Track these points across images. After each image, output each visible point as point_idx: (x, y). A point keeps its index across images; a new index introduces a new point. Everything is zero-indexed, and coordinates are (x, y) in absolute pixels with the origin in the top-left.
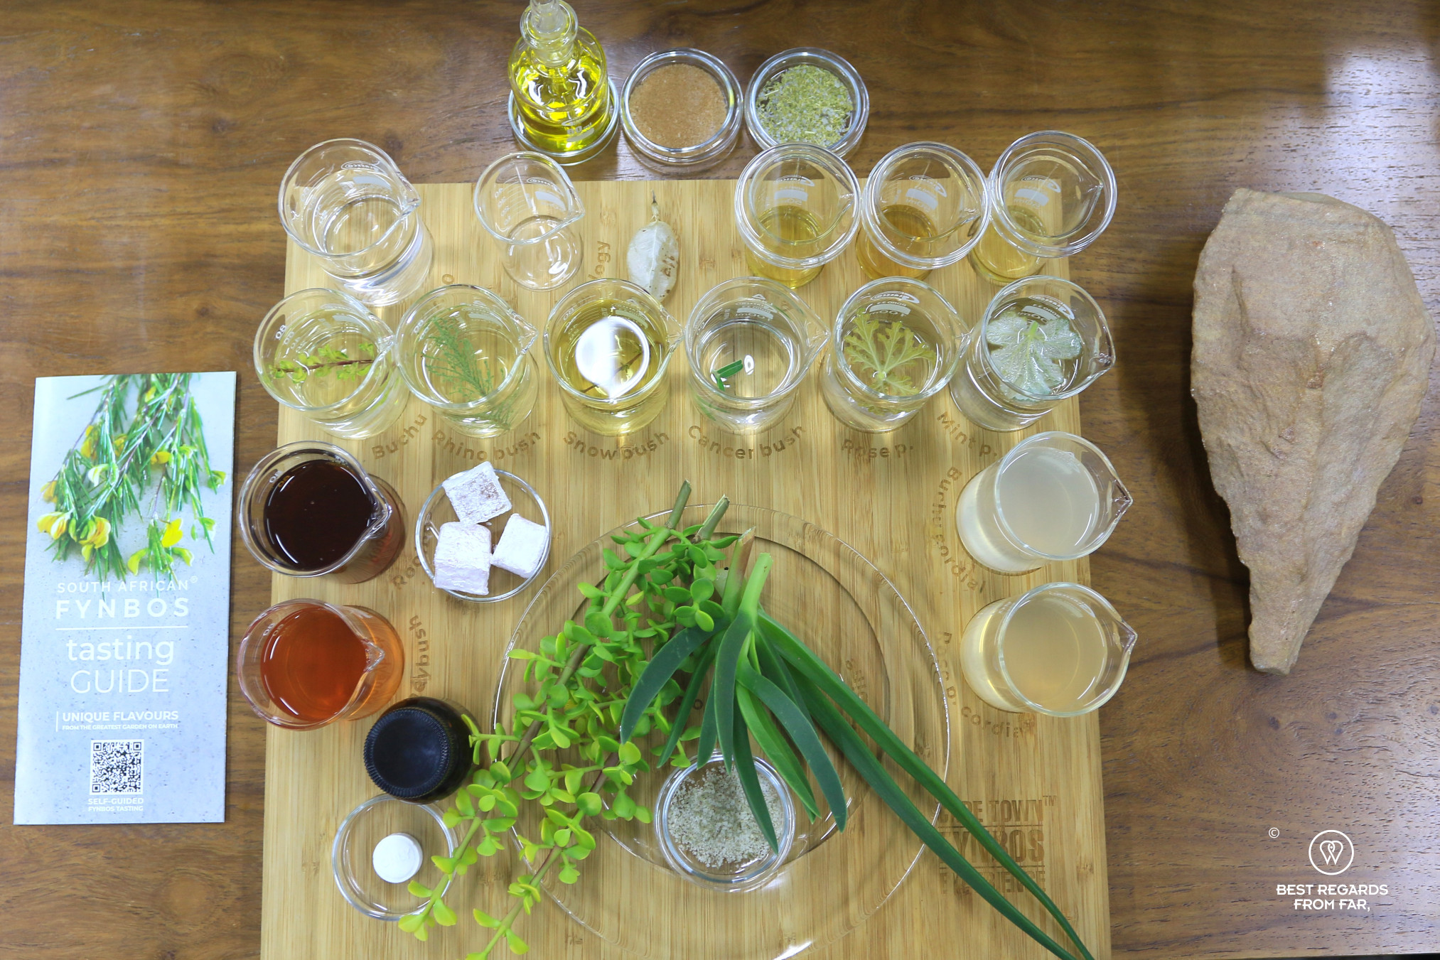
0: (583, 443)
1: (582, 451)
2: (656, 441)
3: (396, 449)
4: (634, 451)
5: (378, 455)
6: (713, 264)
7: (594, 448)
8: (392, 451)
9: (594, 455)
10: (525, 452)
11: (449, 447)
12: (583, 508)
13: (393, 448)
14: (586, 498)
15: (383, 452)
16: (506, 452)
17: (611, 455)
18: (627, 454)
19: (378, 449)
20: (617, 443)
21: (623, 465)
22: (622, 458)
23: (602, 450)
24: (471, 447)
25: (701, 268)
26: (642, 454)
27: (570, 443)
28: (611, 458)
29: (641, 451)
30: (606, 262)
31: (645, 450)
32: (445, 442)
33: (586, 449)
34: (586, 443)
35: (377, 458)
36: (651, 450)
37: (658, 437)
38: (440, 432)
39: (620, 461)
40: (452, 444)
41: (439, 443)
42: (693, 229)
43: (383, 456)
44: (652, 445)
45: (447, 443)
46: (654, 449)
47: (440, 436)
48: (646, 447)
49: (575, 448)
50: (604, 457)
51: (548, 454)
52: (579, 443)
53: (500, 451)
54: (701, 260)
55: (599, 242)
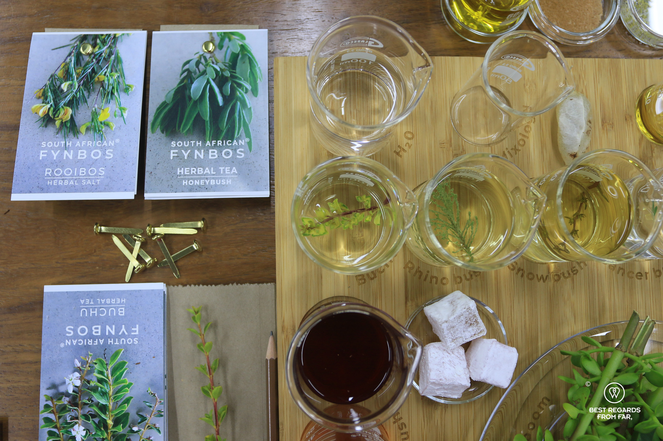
0: (522, 270)
1: (522, 276)
2: (577, 267)
3: (375, 277)
4: (562, 276)
5: (360, 282)
6: (612, 125)
7: (531, 273)
8: (372, 279)
9: (531, 279)
10: (479, 277)
11: (418, 274)
12: (525, 321)
13: (373, 276)
14: (527, 314)
15: (365, 280)
16: (463, 278)
17: (544, 279)
18: (556, 278)
19: (360, 277)
20: (548, 269)
21: (554, 287)
22: (552, 281)
23: (537, 275)
24: (435, 274)
25: (603, 129)
26: (567, 278)
27: (513, 270)
28: (544, 281)
29: (566, 275)
30: (532, 123)
31: (569, 274)
32: (415, 270)
33: (525, 275)
34: (525, 270)
35: (359, 284)
36: (574, 274)
37: (579, 264)
38: (410, 262)
39: (551, 283)
40: (420, 272)
41: (409, 272)
42: (595, 98)
43: (364, 283)
44: (574, 271)
45: (416, 271)
46: (576, 274)
47: (410, 265)
48: (570, 272)
49: (517, 274)
50: (539, 280)
51: (496, 278)
52: (519, 270)
53: (458, 277)
54: (603, 122)
55: (524, 106)
